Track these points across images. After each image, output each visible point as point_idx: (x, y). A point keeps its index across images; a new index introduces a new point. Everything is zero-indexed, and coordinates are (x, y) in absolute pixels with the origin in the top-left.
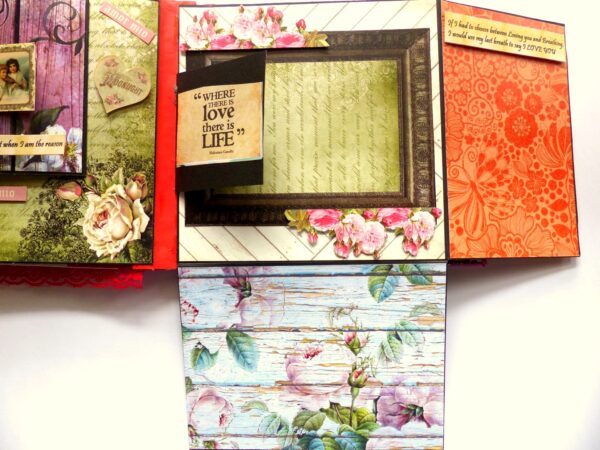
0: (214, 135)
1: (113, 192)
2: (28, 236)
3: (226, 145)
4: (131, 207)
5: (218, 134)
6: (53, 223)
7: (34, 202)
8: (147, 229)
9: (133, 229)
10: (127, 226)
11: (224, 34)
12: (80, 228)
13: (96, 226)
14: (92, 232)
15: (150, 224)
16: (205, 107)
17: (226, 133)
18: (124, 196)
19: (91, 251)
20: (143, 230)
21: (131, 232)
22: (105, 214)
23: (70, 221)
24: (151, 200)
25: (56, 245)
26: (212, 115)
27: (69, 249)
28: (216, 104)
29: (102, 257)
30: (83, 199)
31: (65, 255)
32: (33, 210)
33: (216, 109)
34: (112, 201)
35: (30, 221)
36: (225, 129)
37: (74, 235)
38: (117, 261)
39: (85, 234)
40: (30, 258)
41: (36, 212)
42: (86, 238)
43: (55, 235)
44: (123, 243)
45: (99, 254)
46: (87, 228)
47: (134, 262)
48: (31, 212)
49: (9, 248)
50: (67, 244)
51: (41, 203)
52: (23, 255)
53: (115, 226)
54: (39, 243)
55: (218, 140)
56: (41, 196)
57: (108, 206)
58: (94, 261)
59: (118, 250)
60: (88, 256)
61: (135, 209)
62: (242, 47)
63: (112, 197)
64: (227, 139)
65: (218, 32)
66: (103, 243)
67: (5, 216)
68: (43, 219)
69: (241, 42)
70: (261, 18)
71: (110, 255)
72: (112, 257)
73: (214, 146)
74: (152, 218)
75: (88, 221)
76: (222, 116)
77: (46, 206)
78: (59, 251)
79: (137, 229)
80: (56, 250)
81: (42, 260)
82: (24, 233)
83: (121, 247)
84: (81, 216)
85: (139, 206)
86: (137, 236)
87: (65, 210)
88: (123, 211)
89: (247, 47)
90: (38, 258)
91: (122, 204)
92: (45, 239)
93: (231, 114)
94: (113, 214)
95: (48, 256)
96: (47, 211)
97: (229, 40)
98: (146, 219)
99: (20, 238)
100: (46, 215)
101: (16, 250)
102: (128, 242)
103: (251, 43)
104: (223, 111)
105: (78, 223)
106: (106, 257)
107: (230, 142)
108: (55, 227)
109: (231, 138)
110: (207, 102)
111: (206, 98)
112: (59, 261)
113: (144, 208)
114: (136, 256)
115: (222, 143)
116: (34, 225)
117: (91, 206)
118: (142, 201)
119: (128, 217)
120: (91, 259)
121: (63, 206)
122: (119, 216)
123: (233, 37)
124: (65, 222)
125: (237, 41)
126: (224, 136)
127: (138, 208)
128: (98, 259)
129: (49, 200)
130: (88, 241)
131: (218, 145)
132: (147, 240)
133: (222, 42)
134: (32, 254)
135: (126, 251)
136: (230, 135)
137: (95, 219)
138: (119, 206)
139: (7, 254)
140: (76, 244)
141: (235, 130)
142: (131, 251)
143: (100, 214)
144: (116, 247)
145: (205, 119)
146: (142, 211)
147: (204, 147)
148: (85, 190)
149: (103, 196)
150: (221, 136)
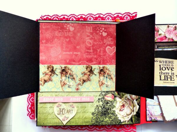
0: (165, 76)
1: (126, 97)
2: (95, 115)
3: (171, 80)
4: (133, 103)
5: (167, 76)
6: (104, 110)
7: (96, 102)
8: (138, 110)
9: (133, 111)
10: (132, 110)
11: (162, 36)
12: (114, 111)
13: (120, 110)
14: (119, 113)
15: (139, 108)
16: (160, 65)
17: (171, 76)
18: (130, 98)
19: (119, 120)
20: (137, 111)
21: (133, 112)
22: (123, 106)
23: (111, 109)
24: (139, 99)
25: (106, 118)
26: (164, 69)
27: (111, 119)
28: (165, 65)
29: (123, 122)
30: (115, 100)
31: (109, 122)
32: (96, 105)
33: (166, 67)
34: (126, 100)
35: (95, 109)
36: (170, 74)
37: (112, 114)
38: (128, 123)
39: (117, 113)
40: (96, 124)
41: (97, 106)
42: (117, 115)
43: (105, 114)
44: (130, 116)
45: (122, 121)
46: (117, 111)
47: (134, 123)
48: (95, 106)
49: (88, 120)
50: (110, 117)
51: (99, 102)
52: (93, 122)
53: (127, 110)
54: (99, 118)
55: (167, 78)
56: (99, 99)
57: (124, 103)
58: (120, 124)
59: (129, 119)
60: (118, 122)
61: (134, 103)
62: (169, 41)
63: (125, 99)
64: (171, 78)
65: (160, 35)
66: (123, 117)
67: (85, 107)
68: (100, 108)
69: (169, 39)
70: (175, 29)
71: (126, 121)
72: (127, 122)
73: (165, 80)
74: (140, 106)
75: (117, 109)
76: (168, 70)
77: (101, 103)
78: (107, 120)
79: (135, 110)
80: (106, 120)
81: (100, 124)
82: (93, 114)
83: (130, 118)
84: (115, 107)
85: (135, 102)
86: (135, 113)
87: (108, 105)
88: (130, 104)
89: (171, 41)
90: (99, 123)
91: (129, 102)
92: (101, 116)
93: (173, 70)
94: (126, 106)
95: (103, 122)
96: (101, 105)
97: (164, 38)
98: (138, 107)
99: (92, 116)
100: (101, 107)
101: (90, 121)
102: (132, 116)
103: (172, 39)
104: (169, 68)
105: (114, 109)
106: (124, 122)
107: (172, 79)
108: (105, 111)
109: (173, 78)
110: (161, 64)
111: (160, 62)
112: (107, 124)
113: (137, 103)
114: (135, 121)
115: (169, 79)
116: (97, 111)
117: (118, 103)
118: (136, 100)
119: (132, 106)
120: (119, 123)
121: (107, 103)
122: (129, 106)
123: (166, 37)
124: (108, 109)
125: (167, 39)
126: (170, 77)
127: (135, 103)
128: (122, 123)
129: (102, 101)
130: (118, 116)
131: (167, 80)
132: (138, 114)
133: (162, 39)
134: (97, 122)
135: (131, 119)
136: (172, 77)
137: (120, 108)
138: (128, 103)
139: (87, 122)
140: (113, 118)
141: (175, 75)
142: (133, 119)
143: (122, 106)
144: (128, 118)
145: (160, 70)
146: (136, 104)
147: (161, 80)
148: (115, 97)
149: (122, 99)
150: (168, 77)
